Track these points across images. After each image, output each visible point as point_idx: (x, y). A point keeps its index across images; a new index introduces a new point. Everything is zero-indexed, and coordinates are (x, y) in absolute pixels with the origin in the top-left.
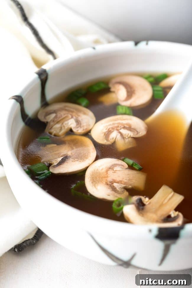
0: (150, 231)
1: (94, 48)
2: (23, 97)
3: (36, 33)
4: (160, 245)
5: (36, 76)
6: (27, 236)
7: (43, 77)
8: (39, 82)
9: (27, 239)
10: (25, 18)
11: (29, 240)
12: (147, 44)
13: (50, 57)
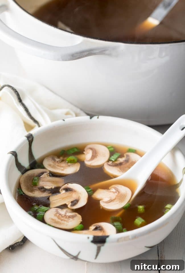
0: (88, 238)
1: (64, 120)
2: (17, 152)
3: (27, 110)
4: (94, 247)
5: (26, 138)
6: (17, 240)
7: (30, 139)
8: (27, 142)
9: (17, 242)
10: (20, 100)
11: (19, 242)
12: (98, 118)
13: (36, 125)
